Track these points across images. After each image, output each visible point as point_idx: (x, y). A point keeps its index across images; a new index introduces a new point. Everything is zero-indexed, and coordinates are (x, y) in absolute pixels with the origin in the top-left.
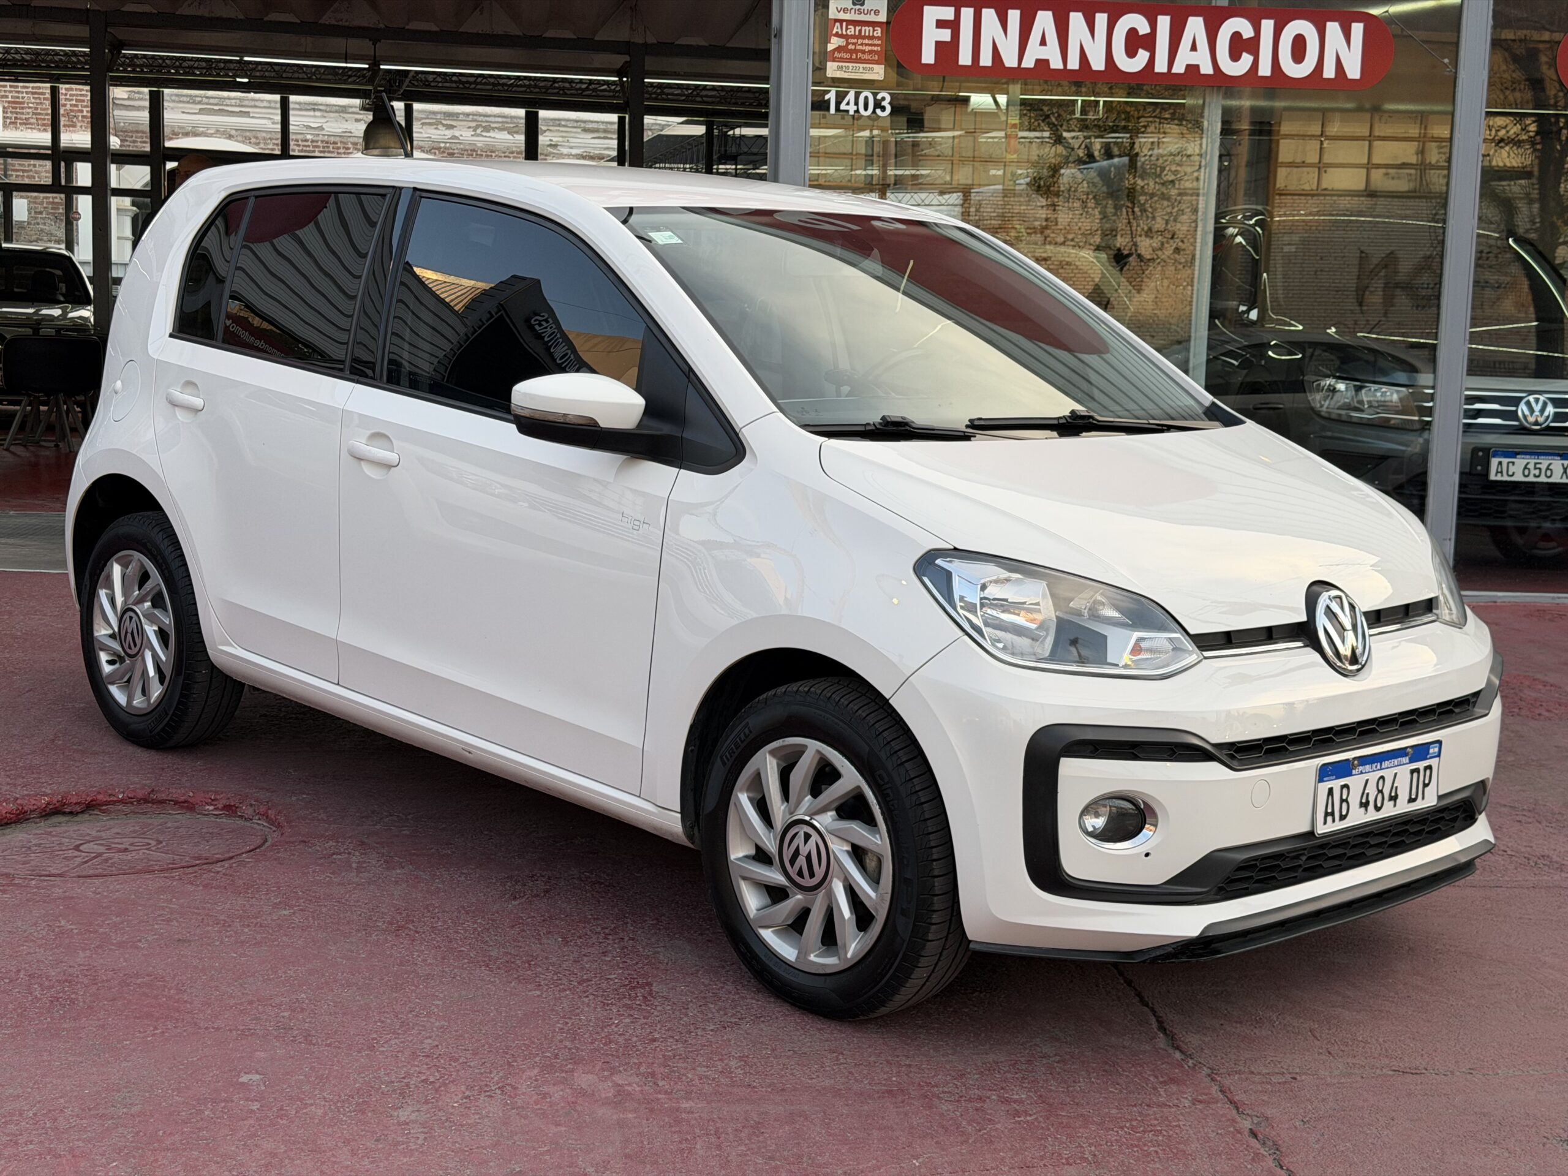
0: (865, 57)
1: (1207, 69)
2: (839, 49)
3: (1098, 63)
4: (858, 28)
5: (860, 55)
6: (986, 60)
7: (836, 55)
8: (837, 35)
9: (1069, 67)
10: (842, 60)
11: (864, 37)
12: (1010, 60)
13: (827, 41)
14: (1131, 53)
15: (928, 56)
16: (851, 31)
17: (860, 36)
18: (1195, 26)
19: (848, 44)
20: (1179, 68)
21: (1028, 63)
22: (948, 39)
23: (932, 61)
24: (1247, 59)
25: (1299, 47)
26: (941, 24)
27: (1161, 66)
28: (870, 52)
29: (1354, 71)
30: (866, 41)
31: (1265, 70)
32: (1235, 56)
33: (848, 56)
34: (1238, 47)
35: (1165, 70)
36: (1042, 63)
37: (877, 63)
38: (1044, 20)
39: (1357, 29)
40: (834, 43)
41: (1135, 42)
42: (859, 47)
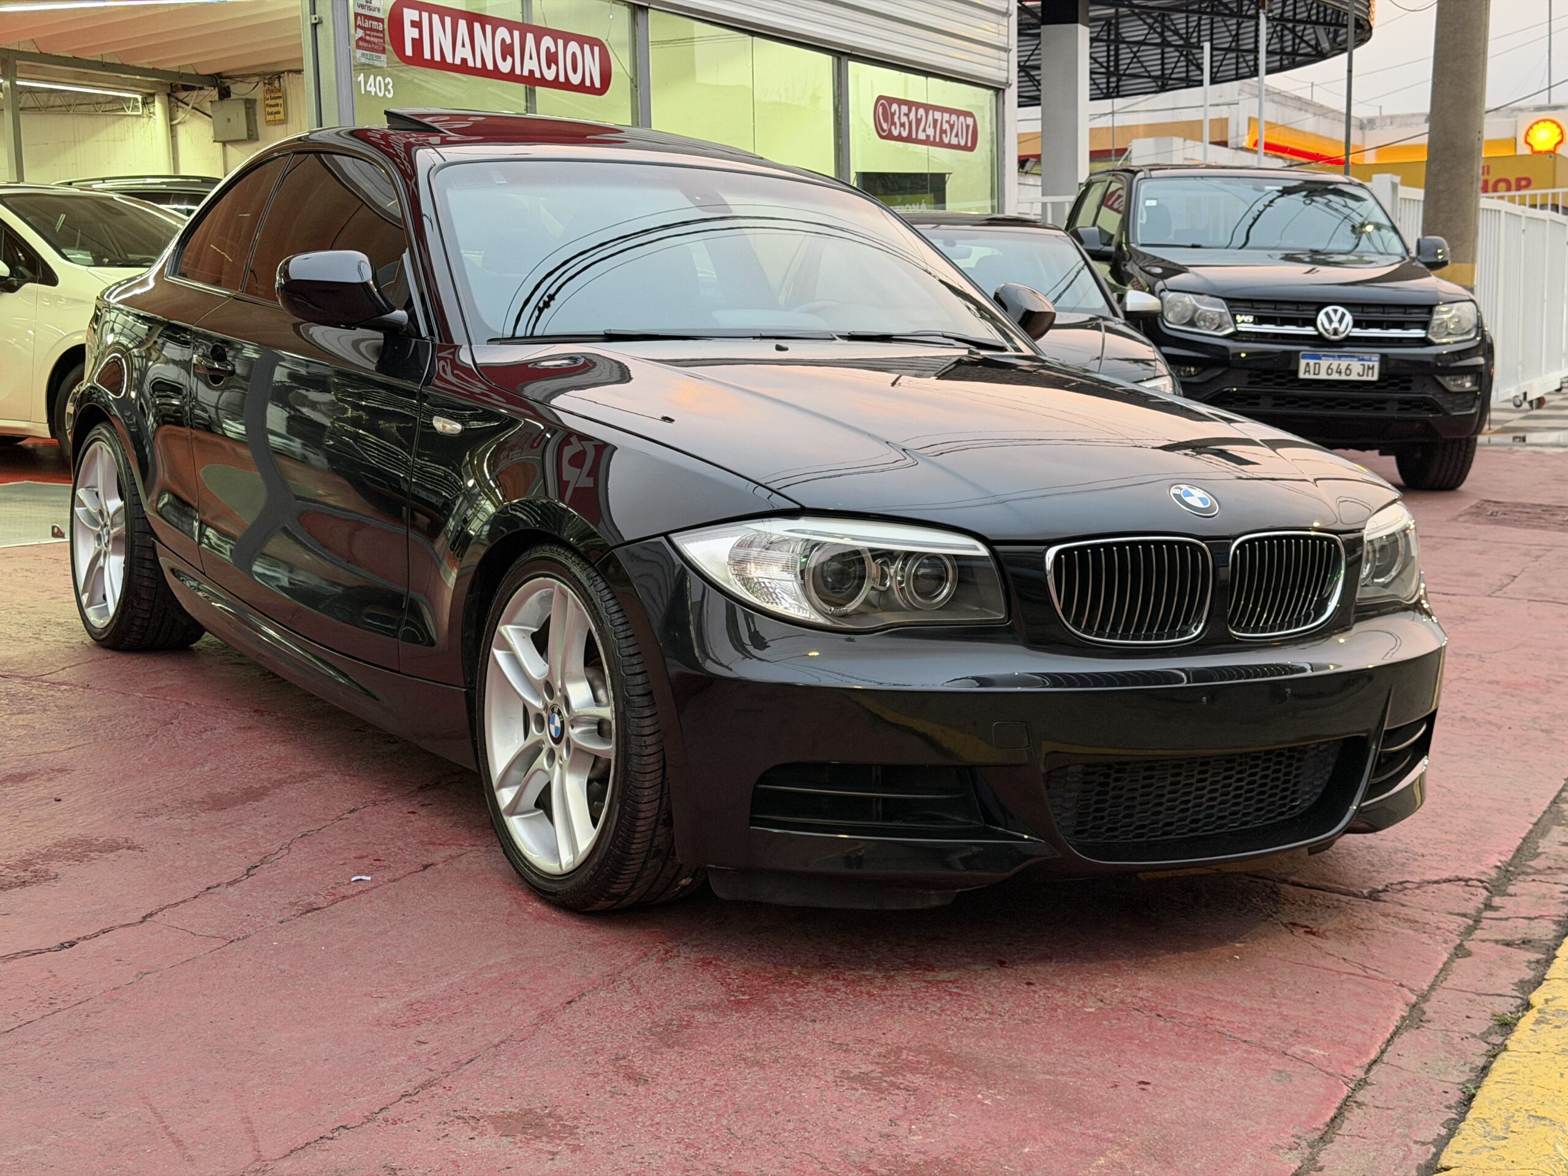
0: (376, 47)
1: (538, 75)
2: (361, 39)
3: (490, 66)
4: (370, 22)
5: (374, 45)
6: (437, 58)
7: (361, 43)
8: (360, 27)
9: (477, 66)
10: (364, 48)
11: (374, 30)
12: (449, 60)
14: (504, 57)
15: (409, 52)
16: (367, 24)
17: (371, 29)
18: (530, 37)
19: (366, 35)
20: (525, 71)
21: (457, 59)
22: (417, 36)
23: (410, 54)
24: (554, 68)
26: (414, 24)
27: (518, 71)
28: (379, 43)
29: (598, 85)
30: (375, 34)
31: (562, 79)
32: (548, 65)
33: (366, 45)
35: (520, 72)
36: (463, 60)
37: (382, 52)
38: (462, 24)
39: (596, 49)
40: (360, 33)
41: (507, 50)
42: (372, 39)
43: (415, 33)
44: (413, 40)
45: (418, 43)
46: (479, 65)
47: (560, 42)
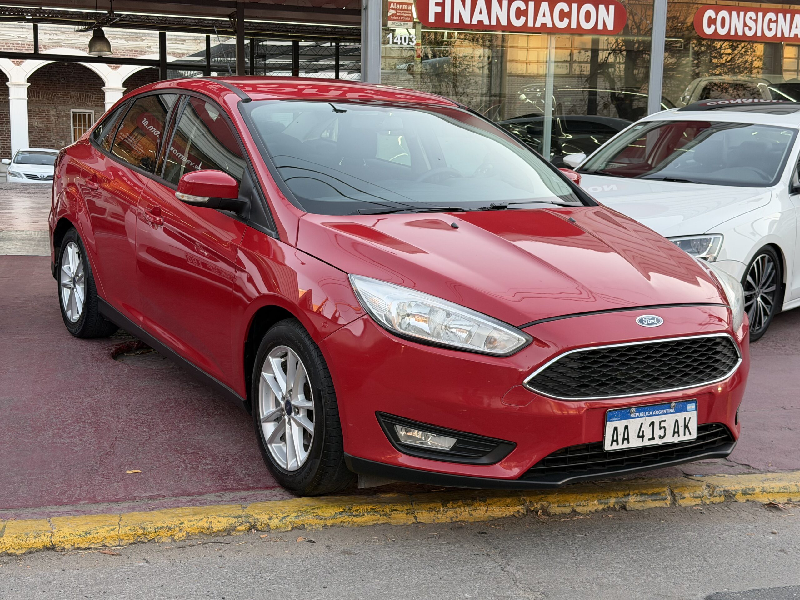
0: (405, 18)
1: (550, 25)
2: (393, 15)
3: (504, 23)
4: (401, 6)
5: (402, 18)
6: (456, 21)
7: (392, 17)
8: (392, 9)
9: (492, 24)
10: (394, 20)
11: (404, 10)
12: (467, 21)
13: (388, 12)
14: (518, 18)
15: (432, 19)
16: (398, 7)
17: (402, 10)
18: (545, 6)
19: (397, 13)
20: (538, 25)
21: (475, 22)
22: (440, 11)
23: (433, 21)
24: (566, 21)
25: (588, 16)
26: (437, 4)
27: (530, 24)
28: (407, 17)
29: (610, 27)
30: (405, 12)
31: (574, 26)
32: (561, 20)
33: (397, 18)
34: (563, 15)
35: (532, 25)
36: (480, 22)
37: (410, 21)
38: (481, 3)
39: (612, 8)
40: (391, 12)
41: (520, 13)
42: (401, 14)
43: (439, 9)
44: (436, 13)
45: (440, 16)
46: (494, 22)
47: (575, 6)
